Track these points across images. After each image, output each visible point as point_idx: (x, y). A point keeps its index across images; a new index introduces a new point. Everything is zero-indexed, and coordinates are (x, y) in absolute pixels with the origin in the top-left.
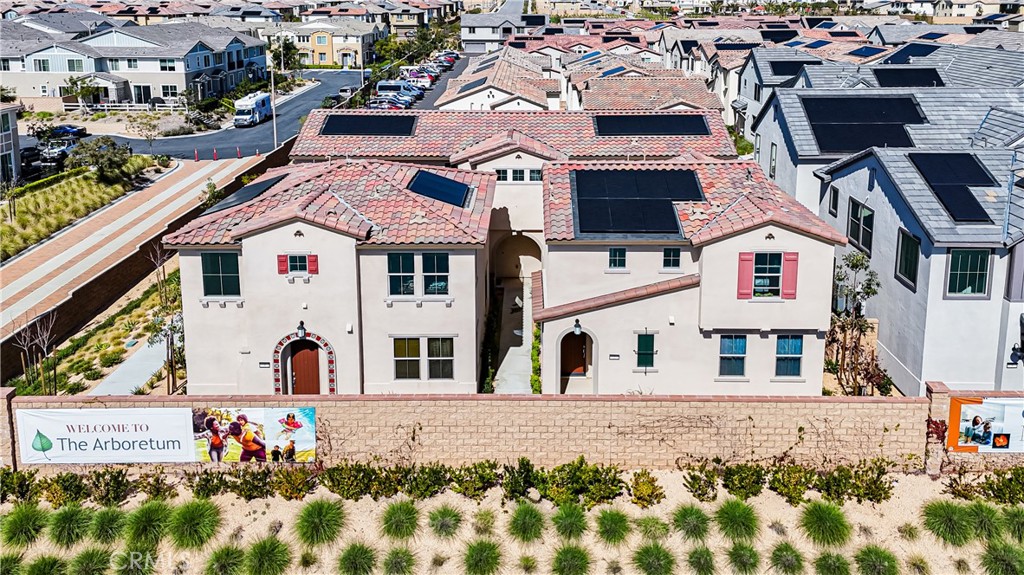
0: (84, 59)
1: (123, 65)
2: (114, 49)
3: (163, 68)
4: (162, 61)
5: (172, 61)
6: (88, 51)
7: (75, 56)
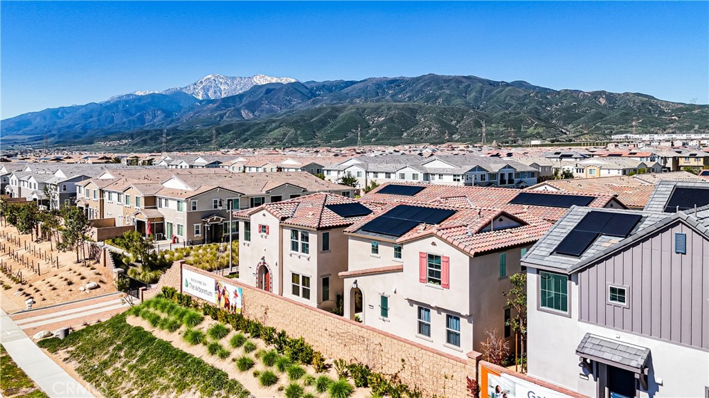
0: (419, 173)
1: (437, 177)
2: (435, 169)
3: (455, 180)
4: (455, 176)
5: (459, 176)
6: (421, 169)
7: (416, 172)
